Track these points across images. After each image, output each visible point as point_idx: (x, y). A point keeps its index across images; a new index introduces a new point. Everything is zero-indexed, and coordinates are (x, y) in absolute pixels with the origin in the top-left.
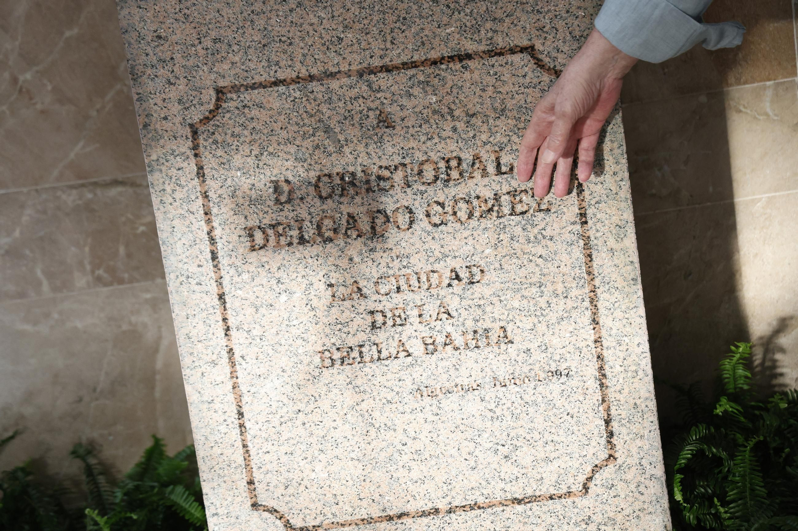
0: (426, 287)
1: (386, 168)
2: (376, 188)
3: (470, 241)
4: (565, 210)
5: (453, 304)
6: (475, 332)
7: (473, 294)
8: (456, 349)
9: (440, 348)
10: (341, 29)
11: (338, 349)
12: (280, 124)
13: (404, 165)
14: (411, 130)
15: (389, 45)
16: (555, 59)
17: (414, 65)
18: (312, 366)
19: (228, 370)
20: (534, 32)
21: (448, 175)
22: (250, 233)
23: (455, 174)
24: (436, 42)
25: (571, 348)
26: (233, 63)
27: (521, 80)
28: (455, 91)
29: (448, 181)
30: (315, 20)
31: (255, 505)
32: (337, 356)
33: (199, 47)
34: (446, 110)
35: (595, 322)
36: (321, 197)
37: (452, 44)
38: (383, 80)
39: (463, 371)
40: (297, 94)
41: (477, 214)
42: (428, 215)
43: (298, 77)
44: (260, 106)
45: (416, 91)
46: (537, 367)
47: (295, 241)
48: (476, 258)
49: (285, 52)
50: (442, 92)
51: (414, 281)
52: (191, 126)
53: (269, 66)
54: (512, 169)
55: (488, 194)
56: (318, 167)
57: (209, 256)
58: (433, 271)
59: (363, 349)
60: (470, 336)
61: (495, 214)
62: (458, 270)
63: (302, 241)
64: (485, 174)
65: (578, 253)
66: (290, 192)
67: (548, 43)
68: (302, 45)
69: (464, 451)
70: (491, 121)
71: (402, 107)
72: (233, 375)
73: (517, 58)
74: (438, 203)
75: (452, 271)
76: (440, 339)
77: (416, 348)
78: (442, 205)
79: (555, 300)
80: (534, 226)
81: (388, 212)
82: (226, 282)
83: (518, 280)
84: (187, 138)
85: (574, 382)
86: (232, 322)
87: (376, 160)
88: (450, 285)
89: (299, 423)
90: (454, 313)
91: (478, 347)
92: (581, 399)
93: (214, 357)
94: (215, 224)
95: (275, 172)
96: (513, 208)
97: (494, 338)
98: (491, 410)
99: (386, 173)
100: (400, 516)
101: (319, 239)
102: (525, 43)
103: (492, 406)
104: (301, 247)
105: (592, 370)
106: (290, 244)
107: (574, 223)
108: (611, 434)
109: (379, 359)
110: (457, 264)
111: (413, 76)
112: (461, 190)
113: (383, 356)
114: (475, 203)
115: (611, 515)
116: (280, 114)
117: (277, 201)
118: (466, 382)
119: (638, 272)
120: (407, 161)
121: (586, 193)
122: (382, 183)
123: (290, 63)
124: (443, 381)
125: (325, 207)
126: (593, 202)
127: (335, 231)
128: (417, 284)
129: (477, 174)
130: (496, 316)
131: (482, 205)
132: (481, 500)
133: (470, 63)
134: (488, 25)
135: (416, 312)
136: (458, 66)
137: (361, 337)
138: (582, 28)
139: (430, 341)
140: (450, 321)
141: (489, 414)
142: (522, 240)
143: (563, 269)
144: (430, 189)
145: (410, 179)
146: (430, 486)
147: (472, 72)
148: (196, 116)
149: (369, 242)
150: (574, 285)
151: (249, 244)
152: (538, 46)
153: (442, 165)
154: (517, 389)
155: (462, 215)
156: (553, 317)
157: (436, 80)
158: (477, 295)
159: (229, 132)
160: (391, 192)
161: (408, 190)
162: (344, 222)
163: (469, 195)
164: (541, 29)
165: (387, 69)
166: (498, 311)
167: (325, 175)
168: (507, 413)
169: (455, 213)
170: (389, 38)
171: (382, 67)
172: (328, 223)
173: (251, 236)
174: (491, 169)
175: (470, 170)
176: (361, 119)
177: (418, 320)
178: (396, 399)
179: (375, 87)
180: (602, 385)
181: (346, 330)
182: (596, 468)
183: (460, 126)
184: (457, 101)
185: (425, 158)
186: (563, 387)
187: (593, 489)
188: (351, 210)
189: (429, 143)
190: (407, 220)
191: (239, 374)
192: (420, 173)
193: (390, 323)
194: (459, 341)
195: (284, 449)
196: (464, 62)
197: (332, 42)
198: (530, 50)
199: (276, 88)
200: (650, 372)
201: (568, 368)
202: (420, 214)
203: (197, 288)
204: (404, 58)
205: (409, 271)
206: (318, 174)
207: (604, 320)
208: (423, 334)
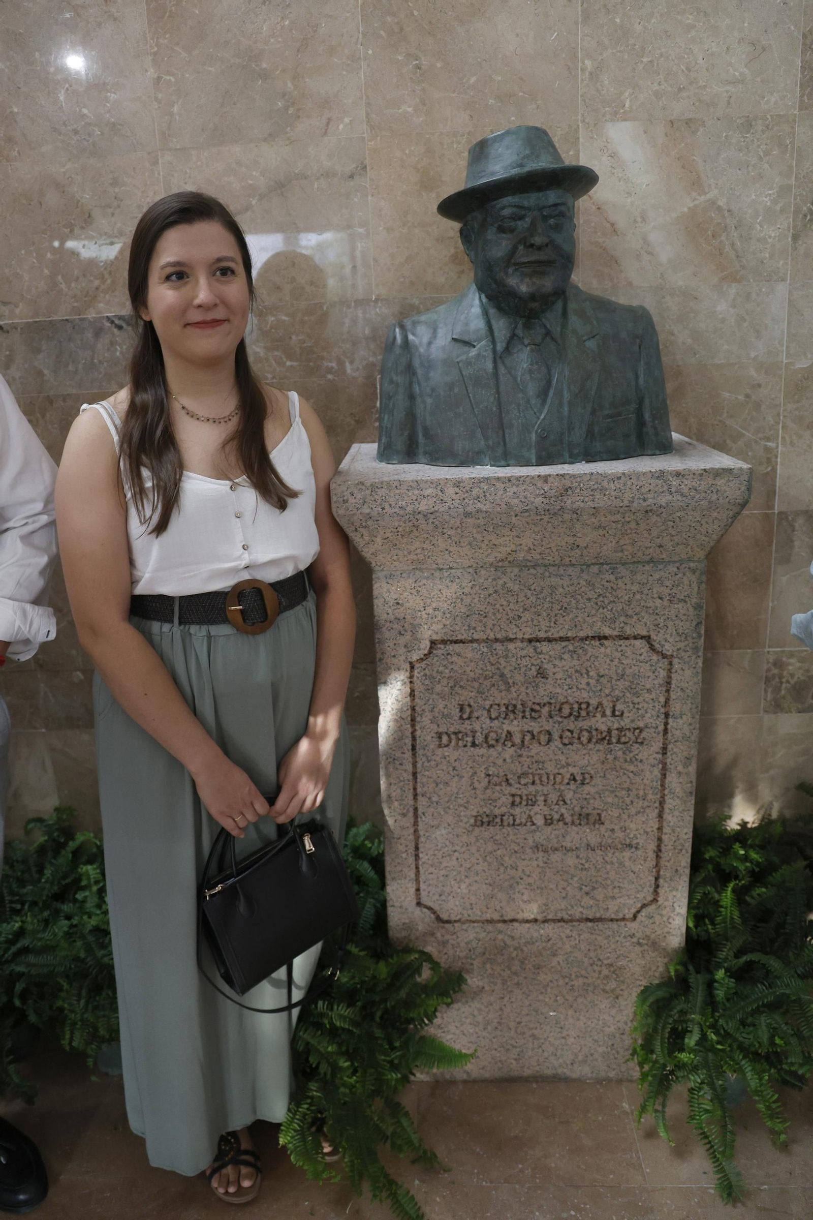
0: (552, 783)
1: (538, 704)
2: (529, 717)
3: (587, 757)
4: (653, 744)
5: (569, 796)
6: (580, 815)
7: (583, 791)
8: (566, 824)
9: (555, 822)
10: (521, 610)
11: (487, 816)
12: (470, 668)
13: (550, 704)
14: (559, 682)
15: (552, 624)
16: (663, 646)
17: (567, 639)
18: (468, 825)
19: (412, 820)
20: (652, 627)
21: (579, 713)
22: (440, 736)
23: (583, 713)
24: (585, 626)
25: (642, 831)
26: (444, 625)
27: (638, 657)
28: (592, 659)
29: (578, 717)
30: (505, 603)
31: (419, 904)
32: (485, 819)
33: (424, 612)
34: (585, 671)
35: (660, 816)
36: (491, 718)
37: (595, 628)
38: (544, 647)
39: (568, 838)
40: (485, 650)
41: (594, 740)
42: (561, 737)
43: (487, 639)
44: (459, 655)
45: (566, 656)
46: (617, 841)
47: (469, 744)
48: (589, 768)
49: (481, 621)
50: (584, 659)
51: (544, 779)
52: (411, 663)
53: (469, 630)
54: (622, 714)
55: (604, 728)
56: (492, 698)
57: (410, 748)
58: (559, 774)
59: (504, 818)
60: (576, 817)
61: (606, 742)
62: (575, 774)
63: (474, 745)
64: (604, 715)
65: (657, 772)
66: (471, 713)
67: (660, 635)
68: (493, 618)
69: (560, 887)
70: (614, 682)
71: (555, 666)
72: (416, 823)
73: (638, 643)
74: (569, 730)
75: (571, 775)
76: (556, 817)
77: (539, 821)
78: (572, 732)
79: (636, 800)
80: (630, 752)
81: (535, 733)
82: (419, 765)
83: (614, 785)
84: (407, 671)
85: (639, 852)
86: (419, 790)
87: (532, 698)
88: (568, 784)
89: (454, 858)
90: (568, 802)
91: (580, 824)
92: (642, 862)
93: (405, 811)
94: (417, 728)
95: (462, 698)
96: (619, 739)
97: (592, 820)
98: (582, 864)
99: (537, 707)
100: (512, 921)
101: (485, 745)
102: (645, 633)
103: (584, 861)
104: (472, 749)
105: (652, 846)
106: (465, 746)
107: (657, 753)
108: (657, 886)
109: (514, 825)
110: (576, 771)
111: (566, 646)
112: (585, 724)
113: (516, 823)
114: (594, 733)
115: (648, 933)
116: (471, 661)
117: (461, 718)
118: (569, 845)
119: (694, 788)
120: (553, 701)
121: (669, 735)
122: (533, 714)
123: (483, 629)
124: (554, 843)
125: (492, 725)
126: (672, 741)
127: (497, 741)
128: (546, 781)
129: (599, 715)
130: (596, 806)
131: (599, 735)
132: (566, 917)
133: (606, 642)
134: (622, 619)
135: (542, 798)
136: (597, 643)
137: (504, 810)
138: (685, 628)
139: (548, 817)
140: (565, 806)
141: (580, 867)
142: (621, 760)
143: (645, 781)
144: (566, 721)
145: (553, 713)
147: (606, 648)
148: (415, 657)
149: (518, 751)
150: (651, 792)
151: (437, 743)
152: (653, 637)
153: (576, 706)
154: (601, 853)
155: (584, 740)
156: (633, 811)
157: (581, 651)
158: (585, 792)
159: (435, 670)
160: (539, 720)
161: (550, 720)
162: (504, 736)
163: (591, 727)
164: (657, 625)
165: (549, 640)
166: (597, 803)
167: (496, 704)
168: (592, 867)
169: (579, 738)
170: (553, 620)
171: (545, 638)
172: (493, 735)
173: (440, 738)
174: (608, 712)
175: (594, 711)
176: (526, 670)
177: (543, 803)
178: (521, 850)
179: (539, 650)
180: (657, 856)
181: (494, 804)
182: (644, 906)
183: (593, 682)
184: (593, 666)
185: (565, 701)
186: (632, 855)
187: (639, 917)
188: (510, 728)
189: (569, 691)
190: (547, 739)
191: (420, 823)
192: (560, 710)
193: (524, 803)
194: (568, 819)
195: (442, 872)
196: (602, 641)
197: (514, 618)
198: (647, 638)
199: (471, 645)
200: (690, 850)
201: (638, 844)
202: (556, 736)
203: (399, 767)
204: (561, 634)
205: (542, 772)
206: (491, 703)
207: (667, 816)
208: (546, 813)
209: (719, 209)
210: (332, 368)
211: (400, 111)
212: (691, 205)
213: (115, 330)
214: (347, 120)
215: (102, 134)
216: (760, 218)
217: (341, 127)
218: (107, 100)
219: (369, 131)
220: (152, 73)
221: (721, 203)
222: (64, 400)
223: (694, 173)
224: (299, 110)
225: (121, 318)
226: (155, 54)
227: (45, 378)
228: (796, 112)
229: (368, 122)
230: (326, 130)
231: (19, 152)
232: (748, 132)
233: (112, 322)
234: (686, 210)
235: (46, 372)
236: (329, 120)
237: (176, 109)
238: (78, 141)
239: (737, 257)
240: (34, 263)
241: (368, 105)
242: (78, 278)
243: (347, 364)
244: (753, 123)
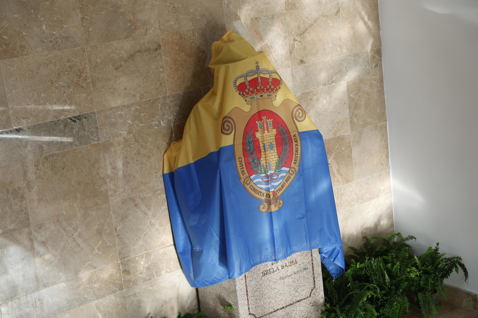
6: (291, 262)
8: (287, 267)
9: (284, 267)
11: (266, 271)
18: (261, 276)
25: (307, 262)
31: (250, 314)
32: (266, 273)
35: (312, 255)
39: (289, 272)
46: (301, 268)
59: (270, 270)
60: (290, 263)
69: (289, 291)
72: (246, 282)
76: (284, 265)
77: (280, 268)
85: (308, 270)
89: (258, 291)
91: (291, 265)
92: (309, 274)
93: (242, 278)
97: (294, 263)
100: (277, 310)
103: (294, 279)
105: (311, 267)
108: (314, 281)
113: (274, 271)
115: (315, 301)
118: (289, 274)
124: (285, 275)
130: (294, 257)
132: (292, 302)
137: (270, 267)
139: (282, 266)
140: (286, 260)
141: (293, 281)
146: (282, 302)
154: (298, 274)
156: (304, 256)
168: (296, 280)
177: (281, 261)
178: (276, 281)
180: (313, 270)
181: (267, 266)
182: (312, 290)
186: (306, 272)
187: (311, 295)
193: (276, 263)
194: (288, 265)
195: (255, 298)
200: (321, 265)
201: (307, 267)
207: (313, 255)
208: (281, 264)
209: (269, 46)
210: (156, 124)
211: (170, 24)
212: (261, 46)
213: (73, 123)
214: (153, 29)
215: (62, 41)
216: (280, 48)
217: (151, 31)
218: (63, 27)
219: (160, 32)
220: (80, 16)
221: (269, 44)
222: (53, 157)
223: (260, 35)
224: (136, 26)
225: (74, 117)
226: (81, 8)
227: (44, 149)
228: (285, 11)
229: (160, 29)
230: (146, 33)
231: (27, 52)
232: (273, 20)
233: (71, 119)
234: (259, 48)
235: (44, 146)
236: (147, 29)
237: (91, 29)
238: (52, 45)
239: (276, 62)
240: (36, 98)
241: (159, 22)
242: (56, 103)
243: (161, 122)
244: (274, 17)
